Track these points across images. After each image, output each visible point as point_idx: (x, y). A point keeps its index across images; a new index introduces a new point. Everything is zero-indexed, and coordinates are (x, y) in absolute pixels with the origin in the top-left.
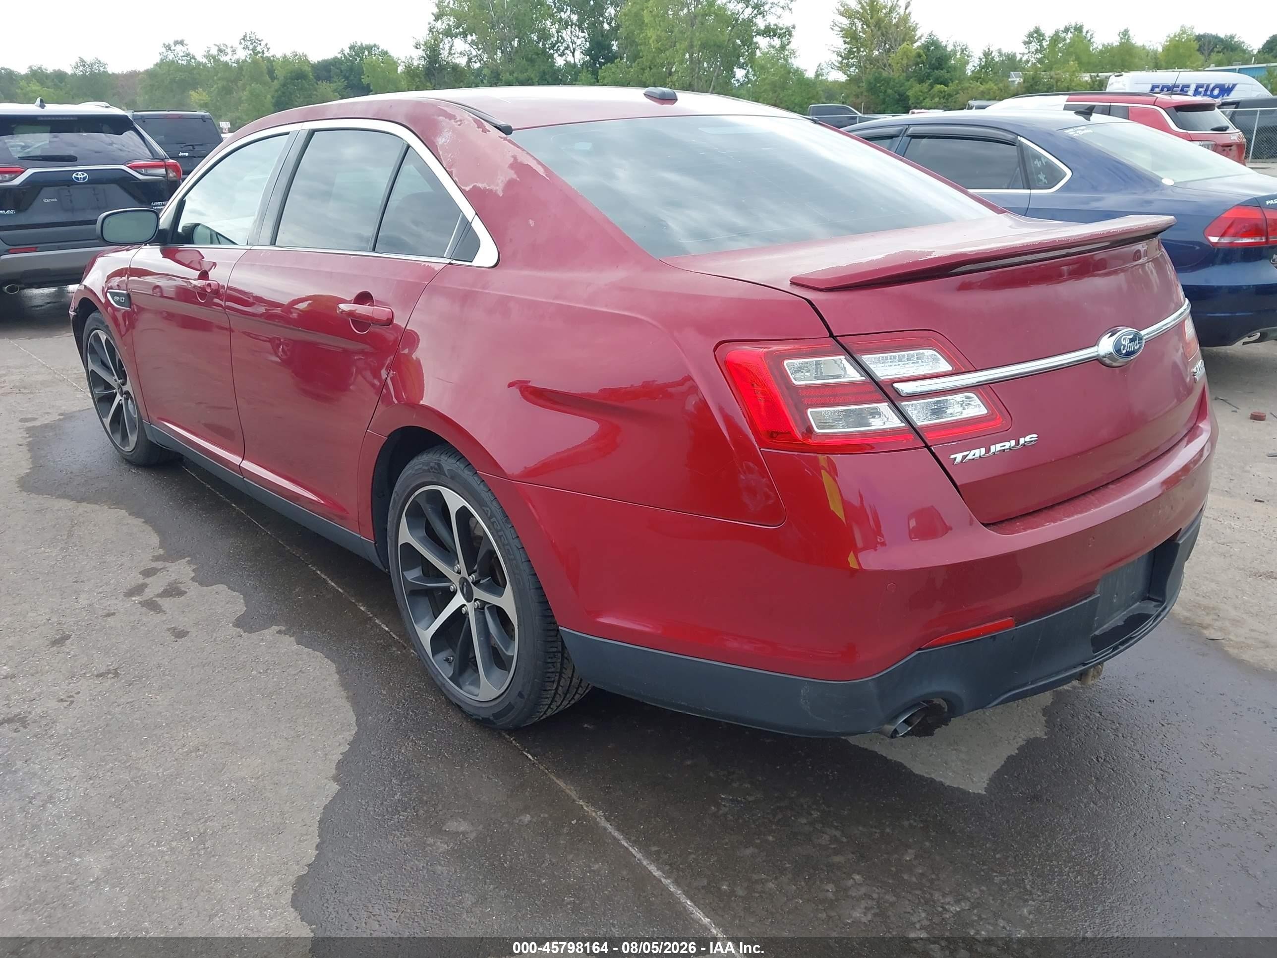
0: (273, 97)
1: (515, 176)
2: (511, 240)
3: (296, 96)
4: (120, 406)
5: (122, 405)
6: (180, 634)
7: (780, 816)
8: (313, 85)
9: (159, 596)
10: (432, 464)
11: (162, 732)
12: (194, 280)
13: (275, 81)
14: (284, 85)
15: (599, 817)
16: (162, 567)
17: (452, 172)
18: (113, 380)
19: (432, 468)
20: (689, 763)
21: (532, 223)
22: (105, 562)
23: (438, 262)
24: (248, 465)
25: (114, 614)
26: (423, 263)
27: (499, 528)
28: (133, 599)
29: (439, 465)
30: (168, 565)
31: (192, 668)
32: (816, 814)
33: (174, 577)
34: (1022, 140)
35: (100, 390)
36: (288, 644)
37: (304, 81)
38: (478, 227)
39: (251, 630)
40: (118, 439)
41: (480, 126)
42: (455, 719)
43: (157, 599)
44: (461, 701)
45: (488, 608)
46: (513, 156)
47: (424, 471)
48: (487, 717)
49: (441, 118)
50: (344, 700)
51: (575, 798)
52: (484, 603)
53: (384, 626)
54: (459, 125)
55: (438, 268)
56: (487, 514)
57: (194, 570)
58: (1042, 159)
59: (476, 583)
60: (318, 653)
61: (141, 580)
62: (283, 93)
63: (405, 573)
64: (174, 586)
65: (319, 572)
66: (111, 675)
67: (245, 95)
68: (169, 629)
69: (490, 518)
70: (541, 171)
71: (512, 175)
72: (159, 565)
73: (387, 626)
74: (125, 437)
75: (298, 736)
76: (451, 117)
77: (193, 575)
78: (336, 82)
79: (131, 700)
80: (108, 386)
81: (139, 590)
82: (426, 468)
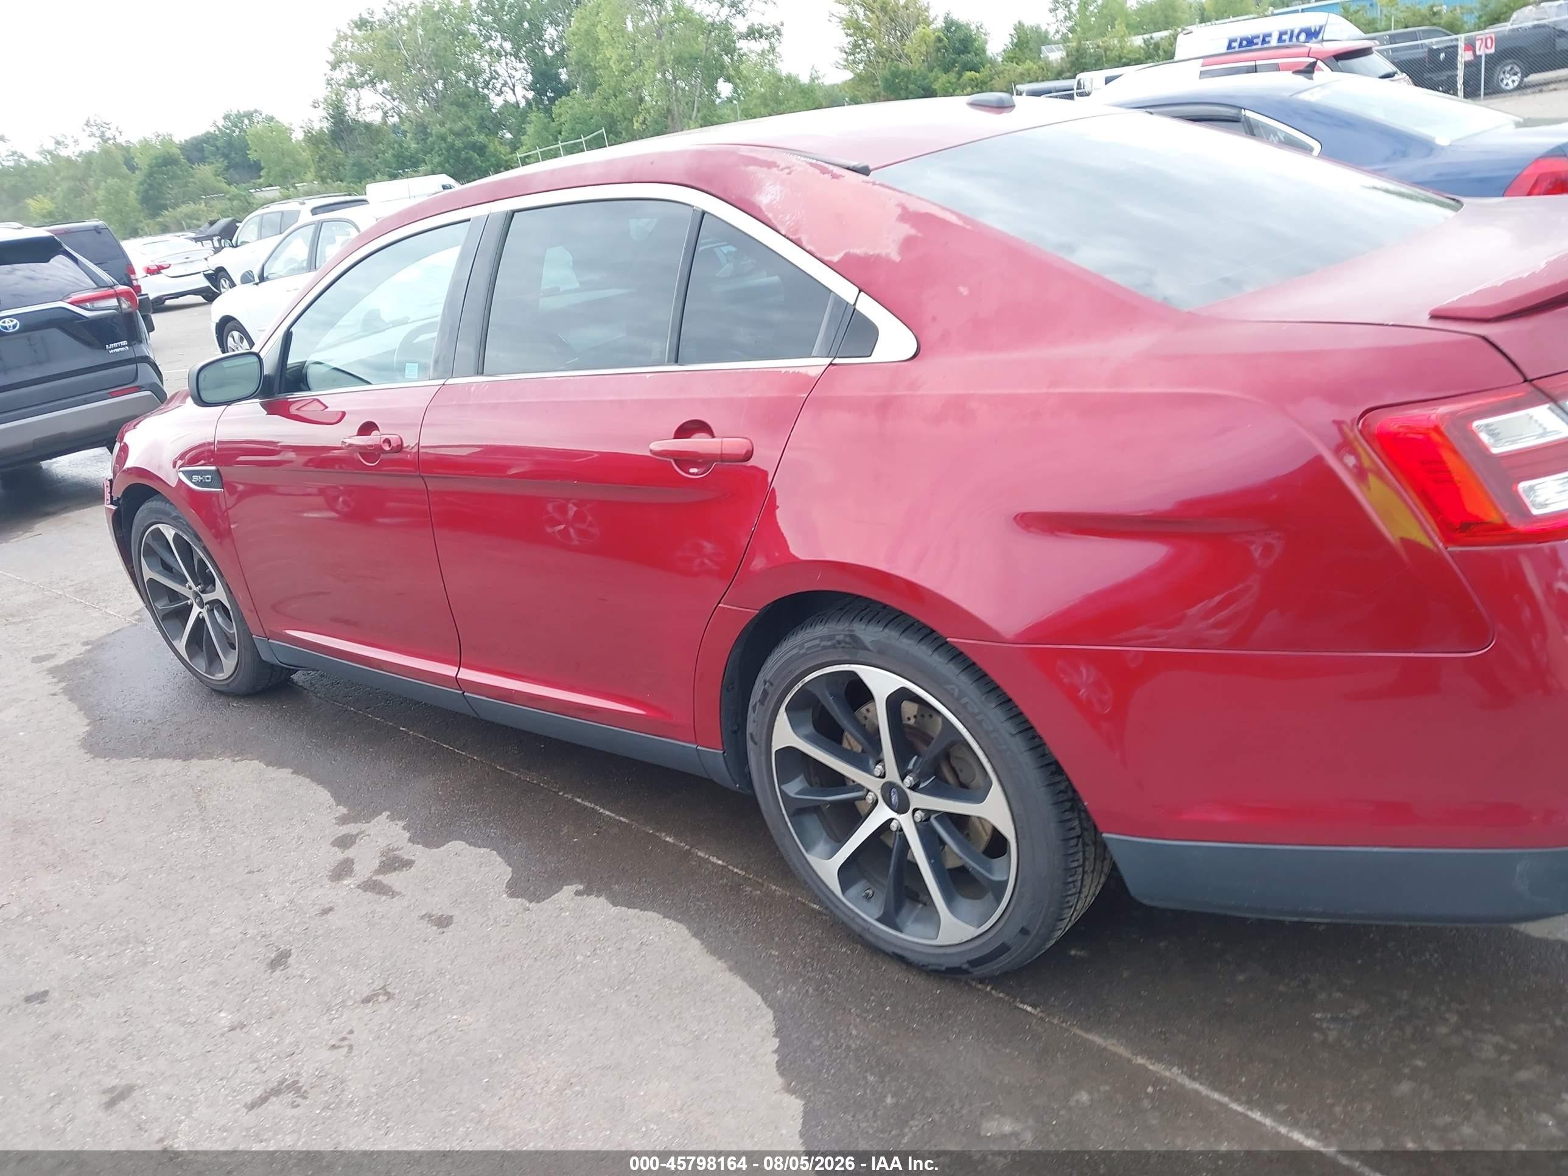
0: (137, 192)
1: (913, 232)
2: (934, 319)
3: (169, 187)
4: (200, 621)
5: (203, 619)
6: (443, 922)
7: (1409, 1030)
8: (187, 171)
9: (378, 872)
10: (840, 638)
11: (504, 1067)
12: (350, 437)
13: (137, 172)
14: (150, 175)
15: (1174, 1074)
16: (358, 831)
17: (799, 239)
18: (188, 589)
19: (839, 642)
20: (1241, 978)
21: (964, 290)
22: (274, 838)
23: (813, 365)
24: (466, 674)
25: (331, 909)
26: (784, 370)
27: (976, 710)
28: (345, 882)
29: (853, 637)
30: (364, 826)
31: (489, 967)
32: (1453, 1018)
33: (382, 843)
34: (1249, 114)
35: (163, 604)
36: (598, 906)
37: (175, 167)
38: (868, 307)
39: (536, 897)
40: (201, 665)
41: (824, 171)
42: (897, 973)
43: (380, 877)
44: (902, 948)
45: (936, 818)
46: (898, 205)
47: (825, 648)
48: (958, 965)
49: (752, 168)
50: (728, 974)
51: (1129, 1055)
52: (928, 813)
53: (714, 859)
54: (789, 174)
55: (815, 372)
56: (952, 695)
57: (404, 828)
58: (1279, 133)
59: (914, 788)
60: (650, 913)
61: (340, 855)
62: (150, 185)
63: (783, 787)
64: (391, 854)
65: (579, 800)
66: (381, 998)
67: (100, 195)
68: (422, 917)
69: (958, 699)
70: (953, 219)
71: (907, 230)
72: (351, 828)
73: (719, 859)
74: (213, 659)
75: (698, 1038)
76: (770, 165)
77: (407, 835)
78: (212, 163)
79: (431, 1029)
80: (174, 596)
81: (343, 870)
82: (829, 643)
